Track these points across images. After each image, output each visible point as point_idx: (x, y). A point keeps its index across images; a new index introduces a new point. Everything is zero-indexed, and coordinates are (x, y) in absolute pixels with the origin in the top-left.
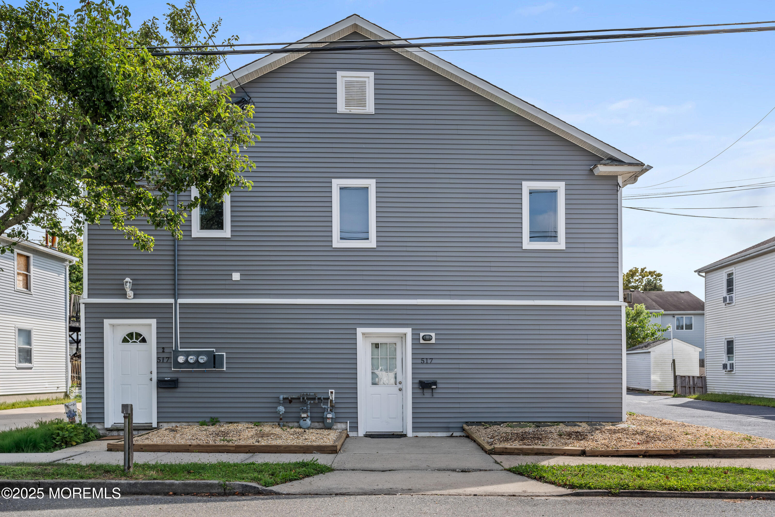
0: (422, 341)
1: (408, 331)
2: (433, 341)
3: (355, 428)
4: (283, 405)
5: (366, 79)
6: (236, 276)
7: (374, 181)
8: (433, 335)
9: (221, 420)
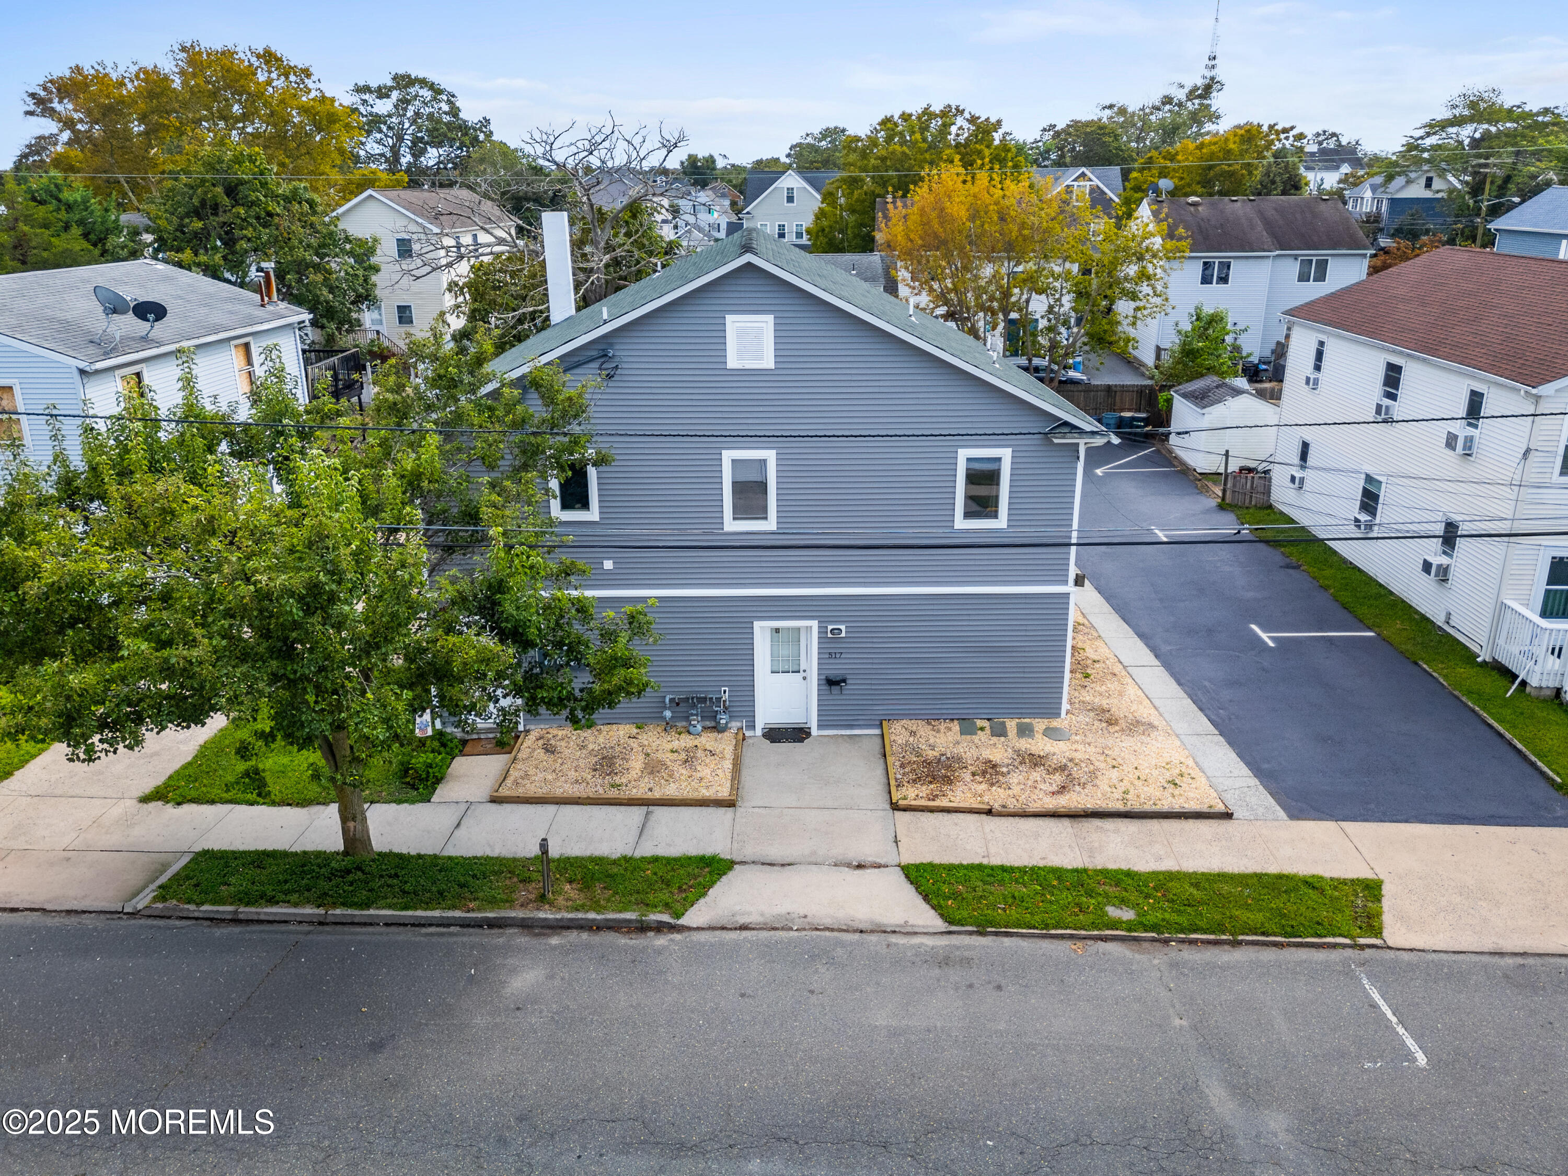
0: (830, 635)
1: (814, 624)
2: (843, 635)
3: (752, 727)
4: (669, 708)
5: (764, 325)
6: (608, 565)
7: (774, 452)
8: (843, 627)
9: (598, 722)
